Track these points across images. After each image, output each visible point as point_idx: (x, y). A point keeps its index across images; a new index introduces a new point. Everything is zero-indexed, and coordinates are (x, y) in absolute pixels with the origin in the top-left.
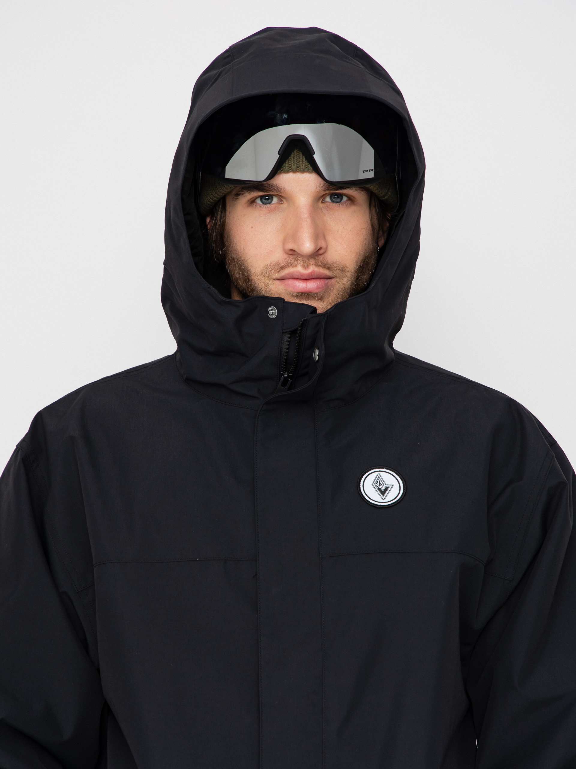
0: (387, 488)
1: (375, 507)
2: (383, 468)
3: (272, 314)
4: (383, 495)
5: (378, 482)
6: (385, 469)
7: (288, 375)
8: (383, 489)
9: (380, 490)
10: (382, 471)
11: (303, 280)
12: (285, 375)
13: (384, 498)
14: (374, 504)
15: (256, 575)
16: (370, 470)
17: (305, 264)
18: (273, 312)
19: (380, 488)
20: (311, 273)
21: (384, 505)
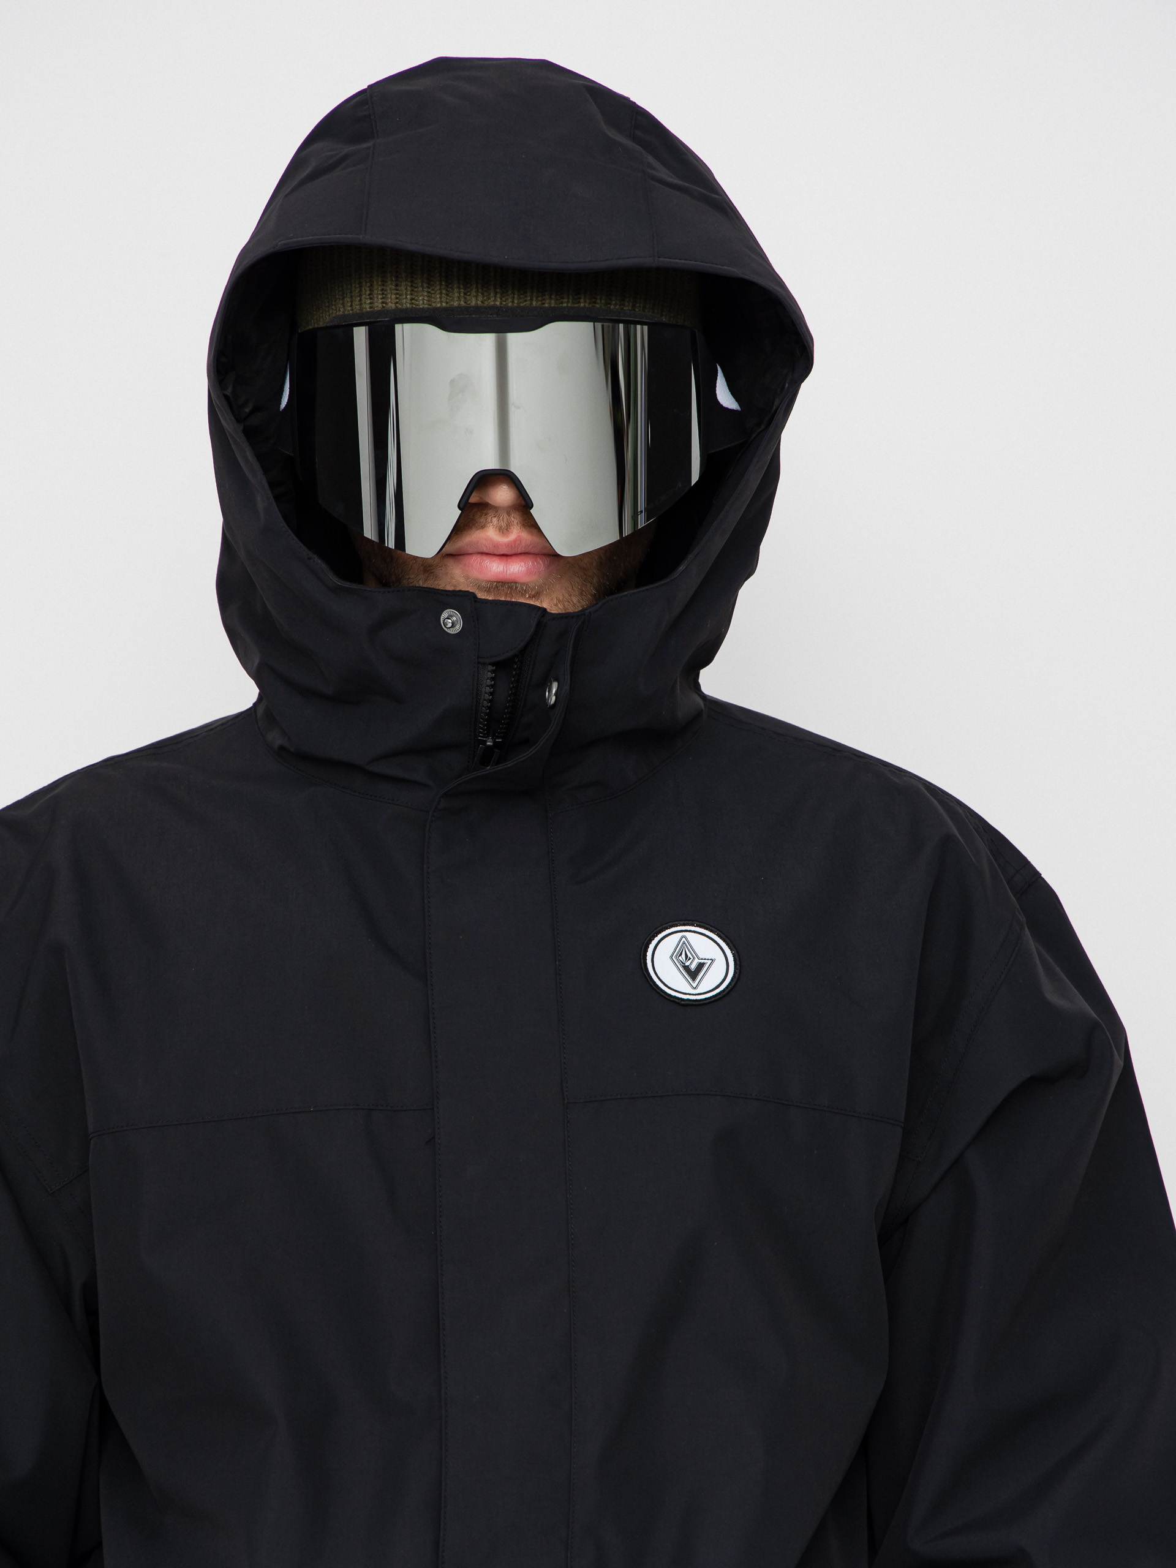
0: (701, 966)
1: (679, 1004)
2: (693, 925)
3: (453, 625)
4: (694, 979)
5: (682, 953)
6: (697, 926)
7: (495, 742)
8: (693, 967)
9: (687, 968)
10: (690, 931)
11: (499, 557)
12: (488, 743)
13: (694, 985)
14: (675, 997)
15: (434, 1138)
16: (667, 928)
17: (503, 524)
18: (452, 621)
19: (686, 964)
20: (515, 541)
21: (696, 1000)
